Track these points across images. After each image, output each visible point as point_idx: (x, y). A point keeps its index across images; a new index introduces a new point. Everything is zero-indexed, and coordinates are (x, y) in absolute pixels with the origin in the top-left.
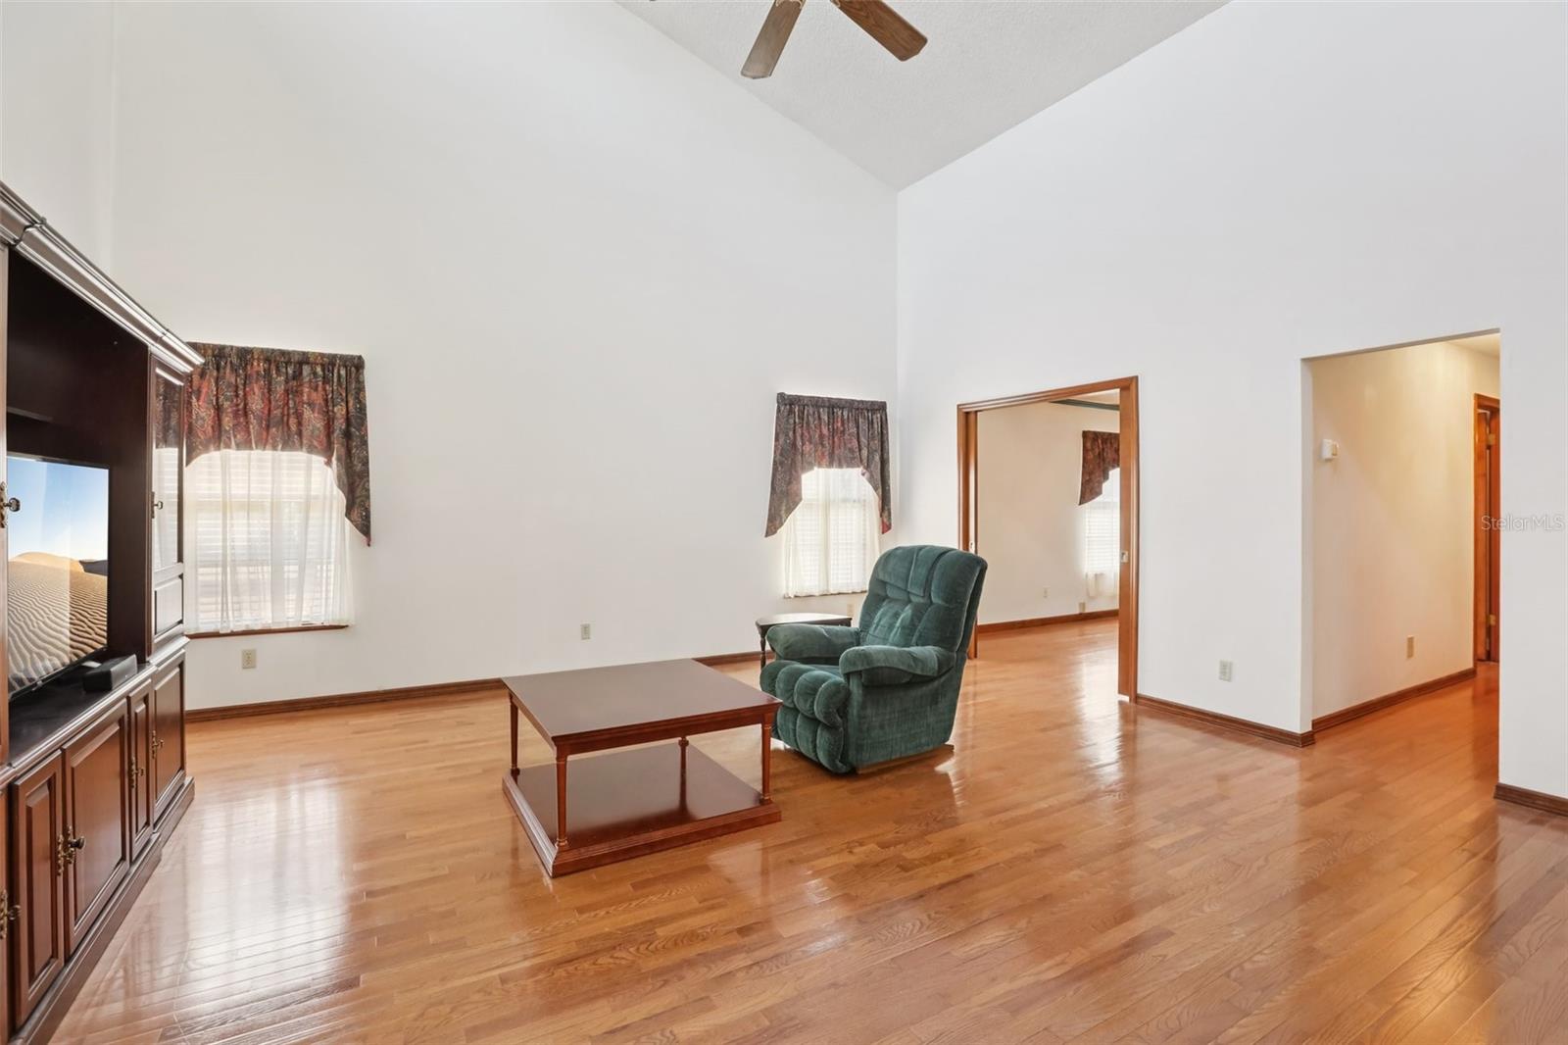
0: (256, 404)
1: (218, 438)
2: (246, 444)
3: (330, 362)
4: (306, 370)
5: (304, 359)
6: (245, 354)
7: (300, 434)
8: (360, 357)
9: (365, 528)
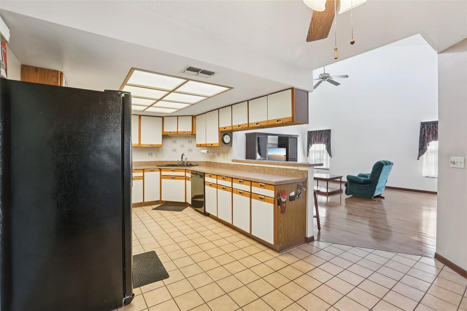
0: (317, 138)
1: (314, 143)
2: (316, 143)
3: (325, 131)
4: (323, 132)
5: (323, 131)
6: (316, 131)
7: (322, 141)
8: (331, 130)
9: (330, 155)
